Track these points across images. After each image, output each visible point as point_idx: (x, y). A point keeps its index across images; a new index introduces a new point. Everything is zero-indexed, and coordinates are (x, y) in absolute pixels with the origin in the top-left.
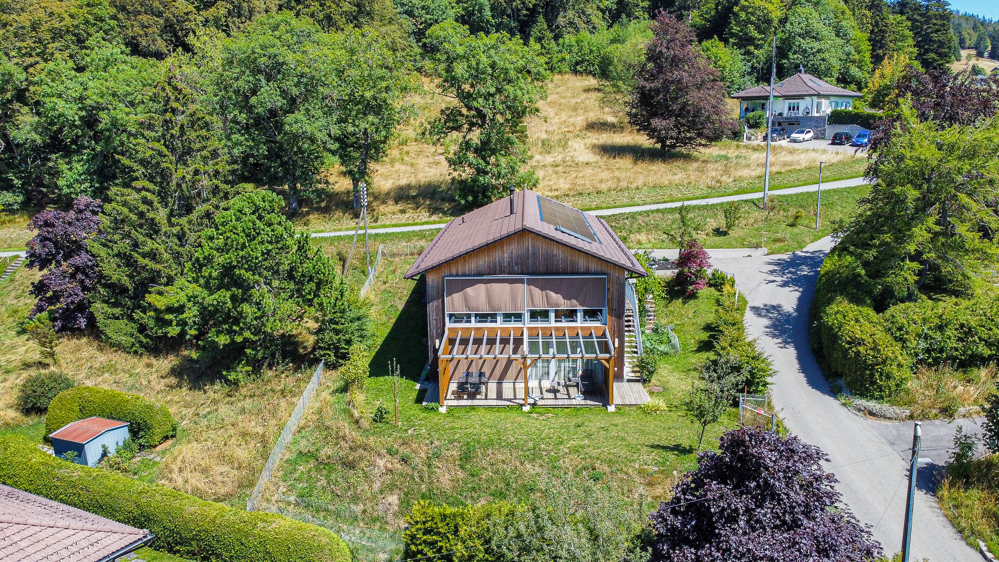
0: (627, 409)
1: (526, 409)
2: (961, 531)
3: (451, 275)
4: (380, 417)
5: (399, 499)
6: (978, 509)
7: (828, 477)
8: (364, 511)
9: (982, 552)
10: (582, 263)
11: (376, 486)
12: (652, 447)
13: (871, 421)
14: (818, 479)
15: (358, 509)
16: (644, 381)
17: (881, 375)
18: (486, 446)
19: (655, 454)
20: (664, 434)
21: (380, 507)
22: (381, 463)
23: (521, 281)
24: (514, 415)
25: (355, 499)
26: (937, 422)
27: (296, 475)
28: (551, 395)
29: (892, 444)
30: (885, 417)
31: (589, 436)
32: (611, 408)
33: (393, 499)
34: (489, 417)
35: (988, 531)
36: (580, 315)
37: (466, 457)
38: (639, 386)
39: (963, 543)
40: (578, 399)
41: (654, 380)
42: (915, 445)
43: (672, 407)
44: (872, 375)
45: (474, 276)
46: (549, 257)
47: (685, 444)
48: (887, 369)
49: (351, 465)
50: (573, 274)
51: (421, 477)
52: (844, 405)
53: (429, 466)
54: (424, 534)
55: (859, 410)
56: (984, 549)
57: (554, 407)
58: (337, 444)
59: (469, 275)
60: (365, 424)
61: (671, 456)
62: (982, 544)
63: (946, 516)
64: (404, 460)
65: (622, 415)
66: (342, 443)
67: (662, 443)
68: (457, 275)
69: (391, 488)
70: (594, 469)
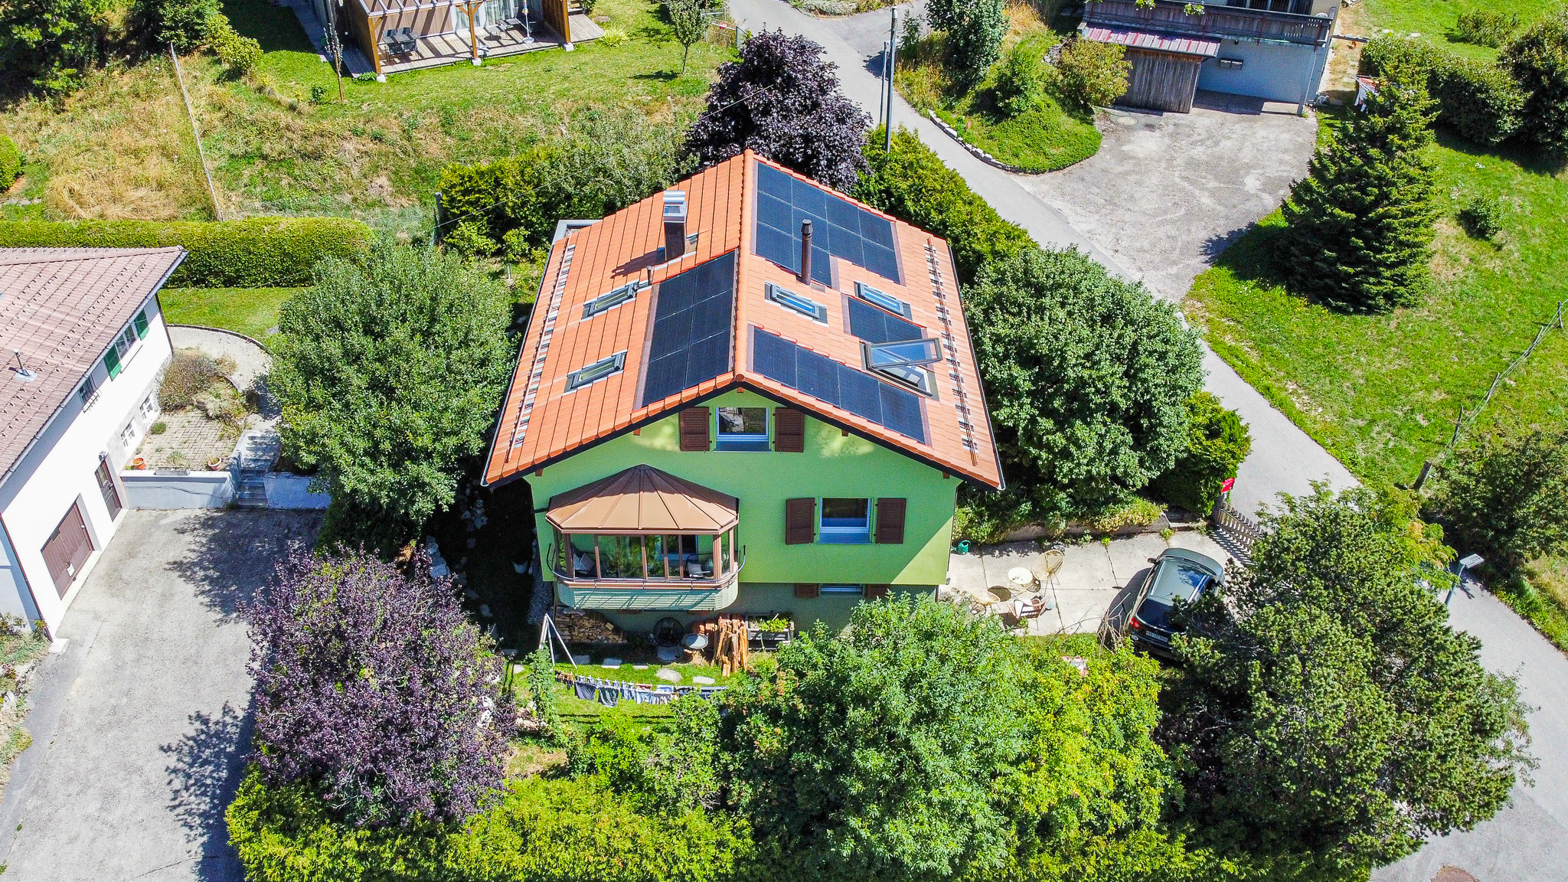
0: (585, 45)
1: (477, 62)
2: (914, 106)
4: (317, 94)
5: (390, 179)
6: (926, 83)
8: (355, 200)
9: (932, 119)
11: (355, 172)
12: (636, 78)
13: (823, 19)
15: (347, 198)
16: (588, 12)
18: (466, 105)
19: (642, 85)
20: (639, 63)
21: (371, 191)
22: (349, 146)
24: (467, 71)
25: (337, 189)
26: (880, 11)
27: (246, 180)
28: (494, 43)
29: (846, 39)
30: (835, 14)
31: (566, 78)
32: (569, 47)
33: (383, 180)
34: (443, 78)
35: (935, 101)
37: (447, 124)
38: (583, 17)
39: (917, 115)
40: (529, 43)
41: (595, 9)
42: (893, 27)
43: (632, 36)
47: (666, 69)
49: (316, 156)
51: (404, 153)
52: (795, 7)
53: (409, 139)
55: (810, 10)
56: (934, 116)
57: (506, 56)
58: (281, 137)
60: (304, 107)
61: (659, 83)
62: (932, 113)
63: (901, 95)
64: (378, 138)
65: (585, 52)
66: (289, 134)
67: (644, 73)
69: (376, 169)
70: (589, 109)
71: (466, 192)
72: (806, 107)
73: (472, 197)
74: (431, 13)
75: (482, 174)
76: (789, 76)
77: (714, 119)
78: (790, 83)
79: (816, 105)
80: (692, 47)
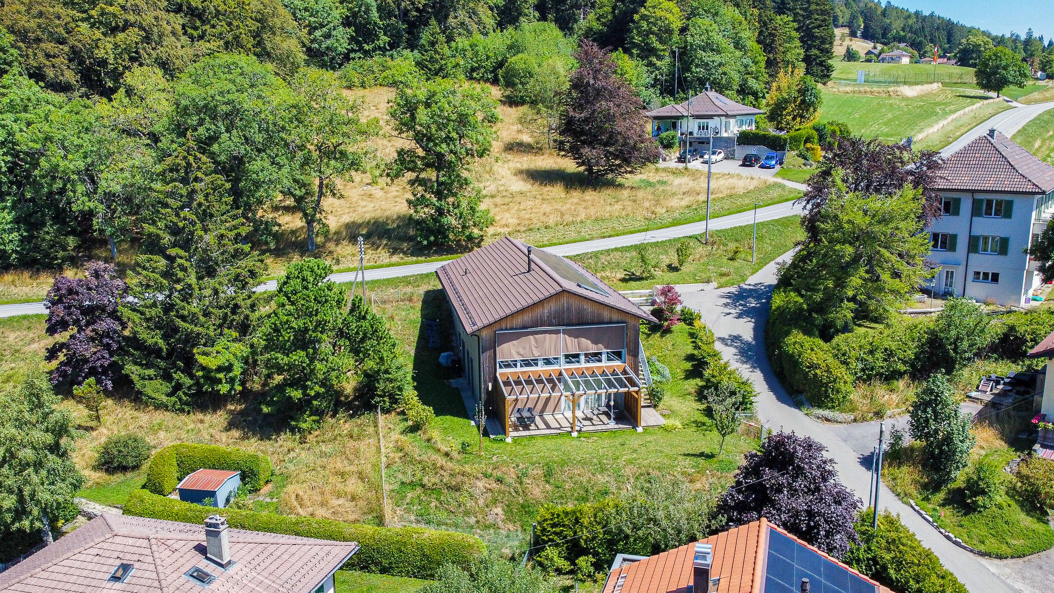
0: (651, 429)
1: (575, 434)
2: (898, 495)
3: (501, 330)
4: (464, 447)
5: (503, 510)
6: (908, 479)
7: (831, 461)
8: (478, 522)
9: (912, 507)
10: (606, 315)
11: (481, 502)
12: (685, 455)
13: (827, 424)
14: (825, 462)
15: (472, 520)
16: (655, 406)
17: (833, 390)
18: (563, 464)
19: (688, 461)
20: (688, 445)
21: (490, 517)
22: (480, 484)
23: (557, 332)
24: (567, 440)
25: (467, 513)
26: (873, 422)
27: (408, 500)
28: (588, 423)
29: (845, 441)
30: (837, 422)
31: (635, 451)
32: (640, 429)
33: (499, 510)
34: (550, 443)
35: (915, 493)
36: (604, 357)
37: (548, 475)
38: (651, 410)
39: (900, 502)
40: (612, 425)
41: (661, 405)
42: (881, 436)
43: (685, 426)
44: (826, 391)
45: (520, 329)
46: (580, 312)
47: (707, 451)
48: (837, 386)
49: (457, 489)
50: (599, 323)
51: (516, 492)
52: (807, 414)
53: (521, 483)
54: (552, 527)
55: (818, 418)
56: (914, 504)
57: (596, 432)
58: (436, 473)
59: (516, 329)
60: (455, 454)
61: (701, 461)
62: (912, 502)
63: (888, 486)
64: (499, 480)
65: (650, 433)
66: (442, 472)
67: (691, 452)
68: (506, 329)
69: (495, 502)
70: (648, 474)
71: (554, 525)
72: (809, 490)
73: (558, 529)
74: (548, 400)
75: (566, 514)
76: (798, 466)
77: (739, 492)
78: (799, 471)
79: (818, 489)
80: (727, 438)
